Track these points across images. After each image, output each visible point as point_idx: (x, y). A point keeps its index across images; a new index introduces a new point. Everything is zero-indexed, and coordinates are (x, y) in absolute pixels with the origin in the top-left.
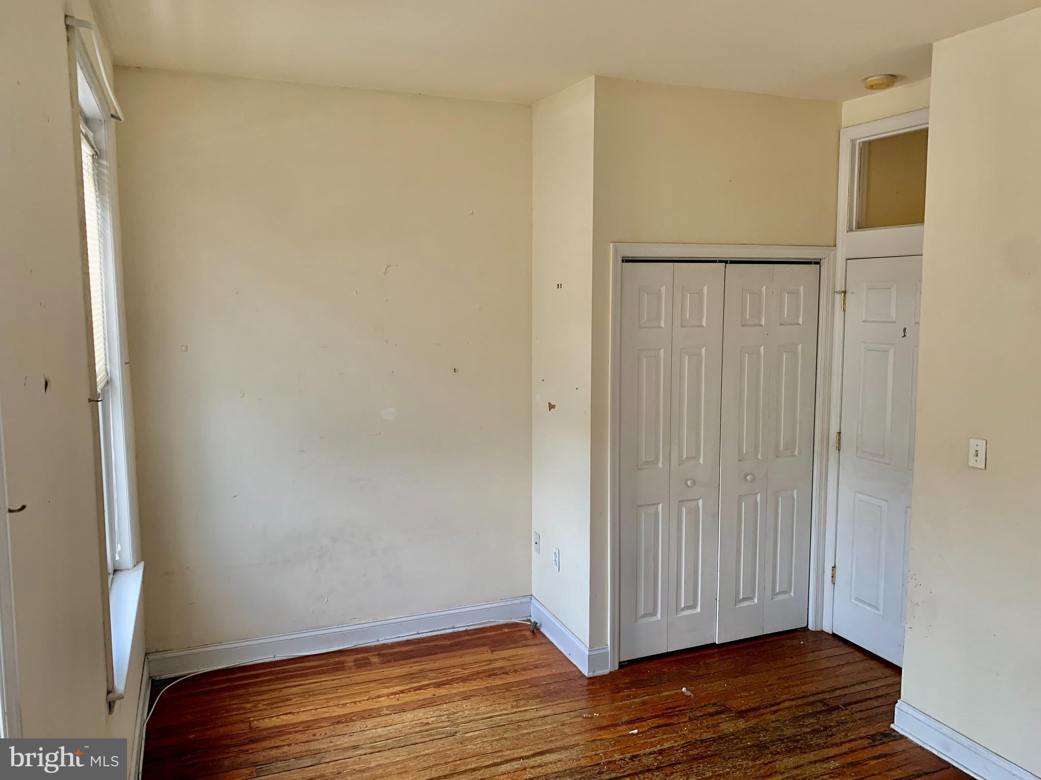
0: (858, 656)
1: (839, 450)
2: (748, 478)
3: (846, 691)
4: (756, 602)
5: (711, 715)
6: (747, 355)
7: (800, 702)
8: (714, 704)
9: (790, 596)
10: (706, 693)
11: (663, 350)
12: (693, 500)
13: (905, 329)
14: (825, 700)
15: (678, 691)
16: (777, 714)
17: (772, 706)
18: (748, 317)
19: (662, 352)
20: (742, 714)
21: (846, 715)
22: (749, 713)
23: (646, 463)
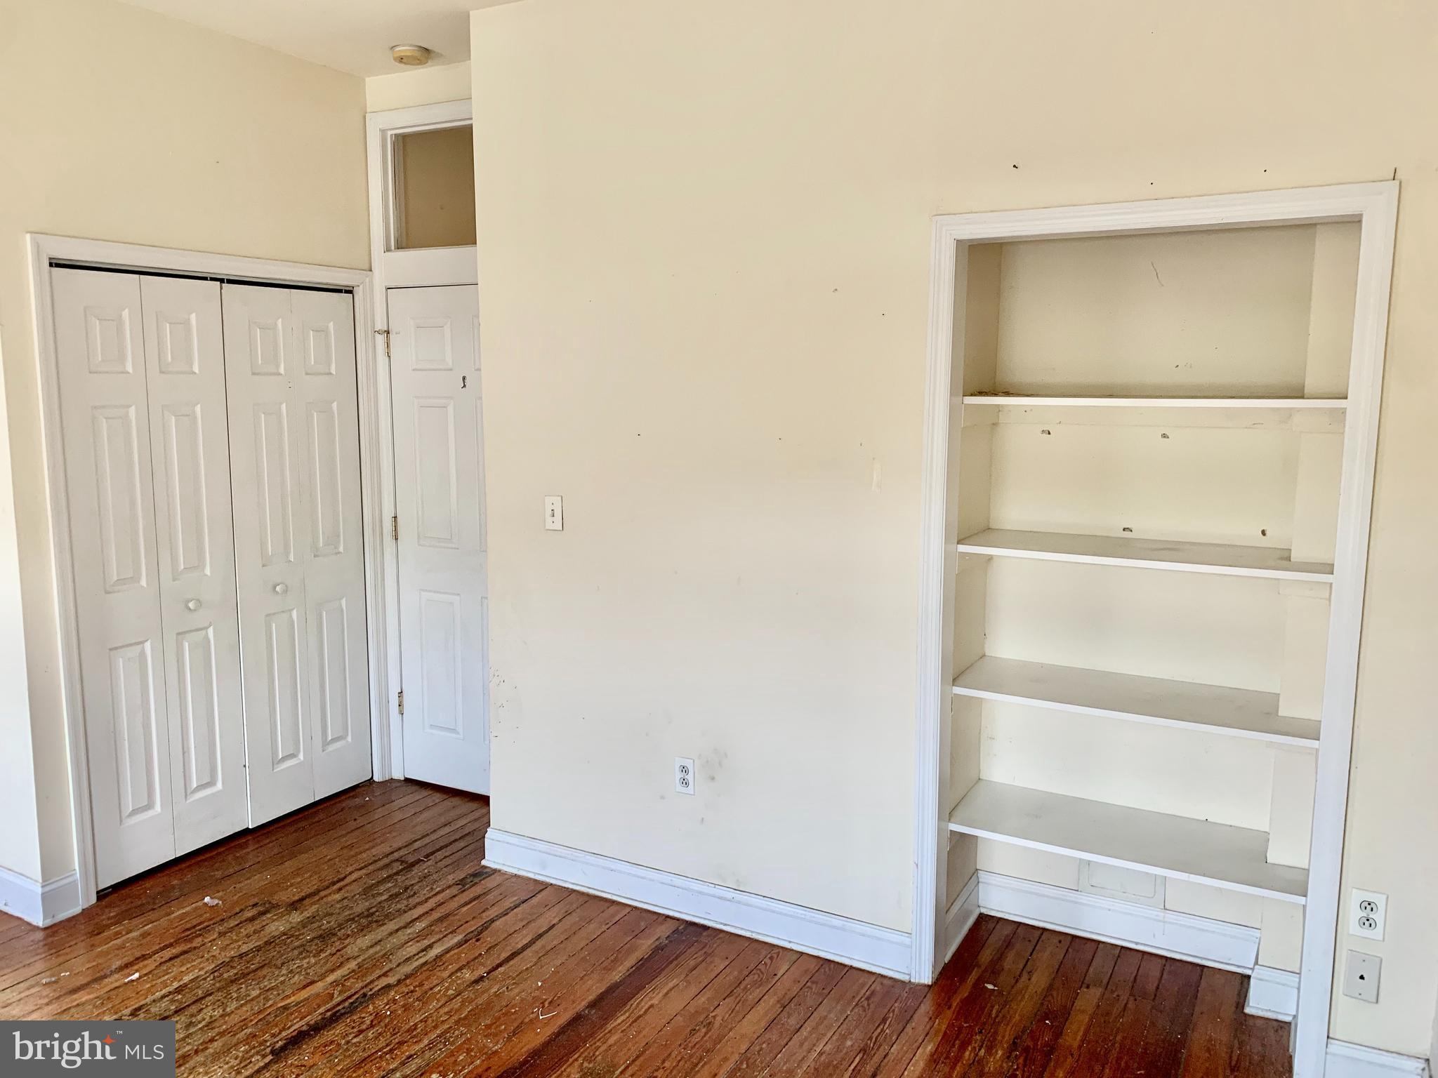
0: (437, 797)
1: (396, 539)
2: (278, 589)
3: (427, 840)
4: (302, 758)
5: (252, 919)
6: (263, 415)
7: (371, 868)
8: (255, 905)
9: (348, 741)
10: (241, 894)
11: (133, 407)
12: (201, 629)
13: (464, 378)
14: (401, 857)
15: (200, 904)
16: (343, 891)
17: (334, 883)
18: (260, 362)
19: (132, 411)
20: (294, 906)
21: (429, 866)
22: (304, 902)
23: (120, 581)
